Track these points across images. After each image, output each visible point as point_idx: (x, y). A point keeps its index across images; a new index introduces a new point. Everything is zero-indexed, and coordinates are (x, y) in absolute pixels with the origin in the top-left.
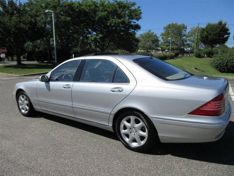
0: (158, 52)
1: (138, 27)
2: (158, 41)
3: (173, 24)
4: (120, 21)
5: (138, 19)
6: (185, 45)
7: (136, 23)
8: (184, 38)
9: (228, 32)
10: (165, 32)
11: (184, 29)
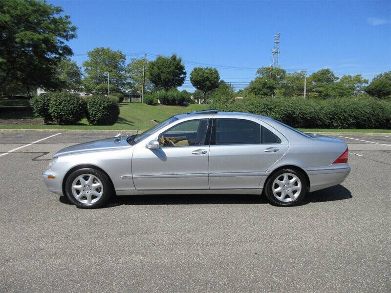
2: (79, 74)
3: (103, 49)
4: (40, 37)
5: (67, 38)
6: (124, 84)
8: (123, 73)
9: (184, 71)
10: (92, 61)
11: (122, 59)
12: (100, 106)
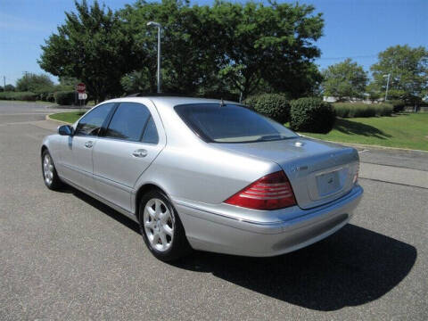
0: (364, 101)
1: (314, 53)
2: (366, 80)
3: (399, 47)
4: (278, 40)
5: (315, 38)
6: (422, 89)
7: (313, 45)
8: (421, 75)
10: (382, 63)
11: (423, 58)
12: (303, 110)
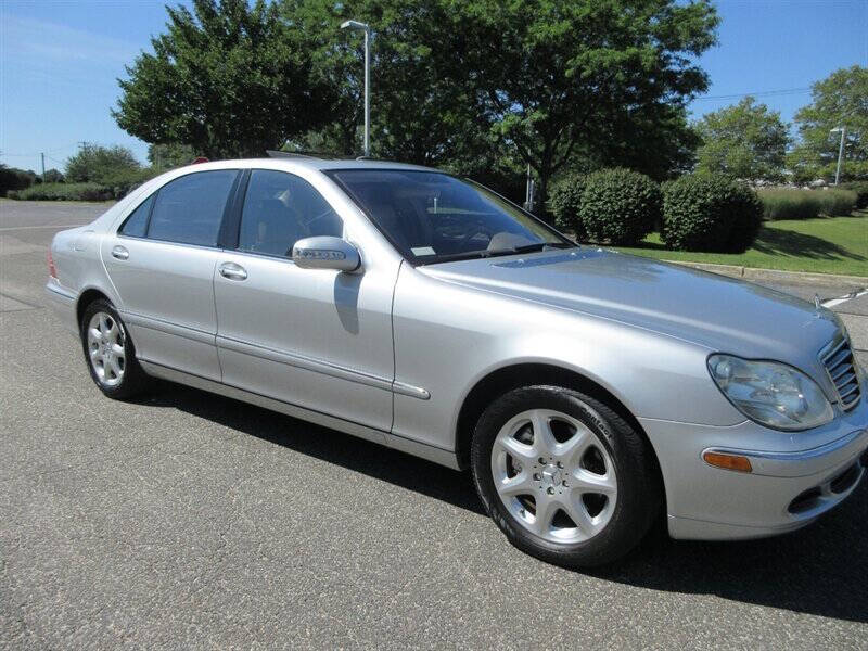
2: (784, 142)
3: (857, 70)
5: (698, 49)
7: (691, 66)
12: (693, 202)
